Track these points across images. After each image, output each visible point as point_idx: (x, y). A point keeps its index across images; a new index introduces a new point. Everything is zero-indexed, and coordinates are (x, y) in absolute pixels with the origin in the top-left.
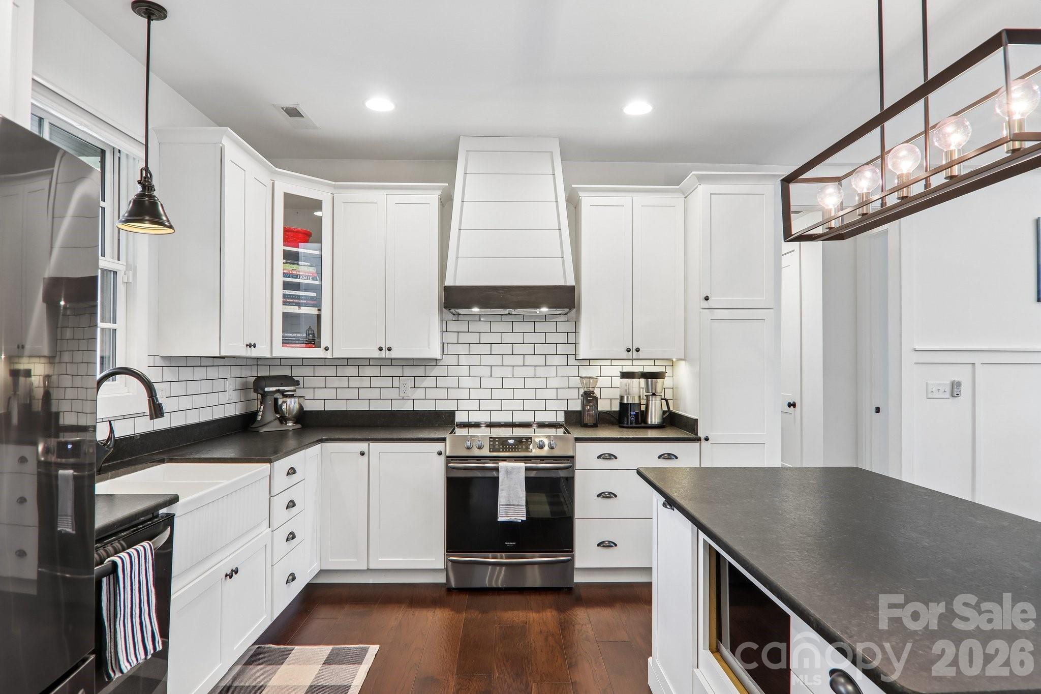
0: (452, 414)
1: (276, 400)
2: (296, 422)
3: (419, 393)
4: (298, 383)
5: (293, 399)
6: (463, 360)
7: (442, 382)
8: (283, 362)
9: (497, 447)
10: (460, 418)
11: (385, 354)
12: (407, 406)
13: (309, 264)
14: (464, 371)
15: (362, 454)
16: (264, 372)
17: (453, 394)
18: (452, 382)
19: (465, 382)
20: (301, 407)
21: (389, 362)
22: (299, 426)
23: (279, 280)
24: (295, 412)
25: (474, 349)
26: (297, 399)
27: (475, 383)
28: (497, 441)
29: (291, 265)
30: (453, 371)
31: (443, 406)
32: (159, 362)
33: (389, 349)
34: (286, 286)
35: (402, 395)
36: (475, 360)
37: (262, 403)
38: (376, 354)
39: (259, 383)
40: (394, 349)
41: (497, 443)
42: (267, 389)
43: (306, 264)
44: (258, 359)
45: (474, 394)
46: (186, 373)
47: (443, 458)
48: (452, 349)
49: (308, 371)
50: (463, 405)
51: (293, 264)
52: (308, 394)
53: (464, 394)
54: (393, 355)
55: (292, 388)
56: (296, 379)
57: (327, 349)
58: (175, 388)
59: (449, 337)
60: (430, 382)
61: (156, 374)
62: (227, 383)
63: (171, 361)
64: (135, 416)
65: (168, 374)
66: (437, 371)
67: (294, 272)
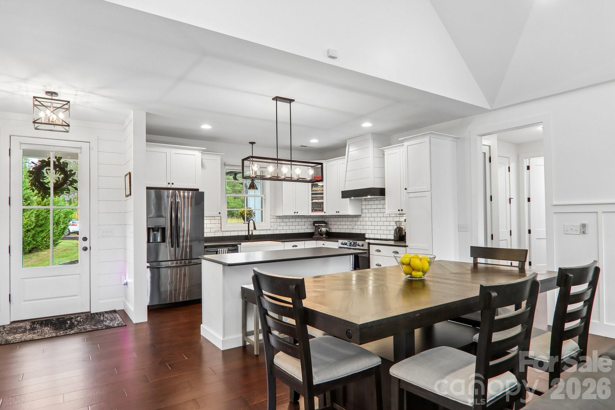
0: (364, 234)
1: (319, 228)
2: (326, 235)
3: (356, 227)
5: (324, 228)
6: (367, 215)
7: (362, 223)
10: (367, 236)
11: (338, 214)
12: (354, 231)
14: (367, 219)
15: (323, 244)
16: (315, 220)
19: (368, 223)
20: (327, 231)
22: (327, 236)
23: (310, 192)
24: (325, 232)
25: (370, 211)
26: (325, 228)
27: (370, 223)
29: (315, 188)
30: (364, 219)
31: (362, 232)
32: (274, 217)
33: (339, 212)
34: (312, 194)
35: (353, 227)
36: (370, 215)
37: (315, 229)
39: (315, 223)
40: (341, 211)
42: (315, 225)
45: (371, 228)
46: (285, 220)
48: (364, 211)
50: (368, 232)
52: (331, 227)
53: (367, 227)
54: (341, 214)
55: (324, 225)
56: (326, 222)
57: (325, 213)
58: (282, 224)
59: (364, 207)
60: (359, 223)
61: (274, 220)
62: (306, 223)
63: (279, 217)
64: (266, 230)
65: (278, 220)
66: (361, 219)
67: (317, 190)
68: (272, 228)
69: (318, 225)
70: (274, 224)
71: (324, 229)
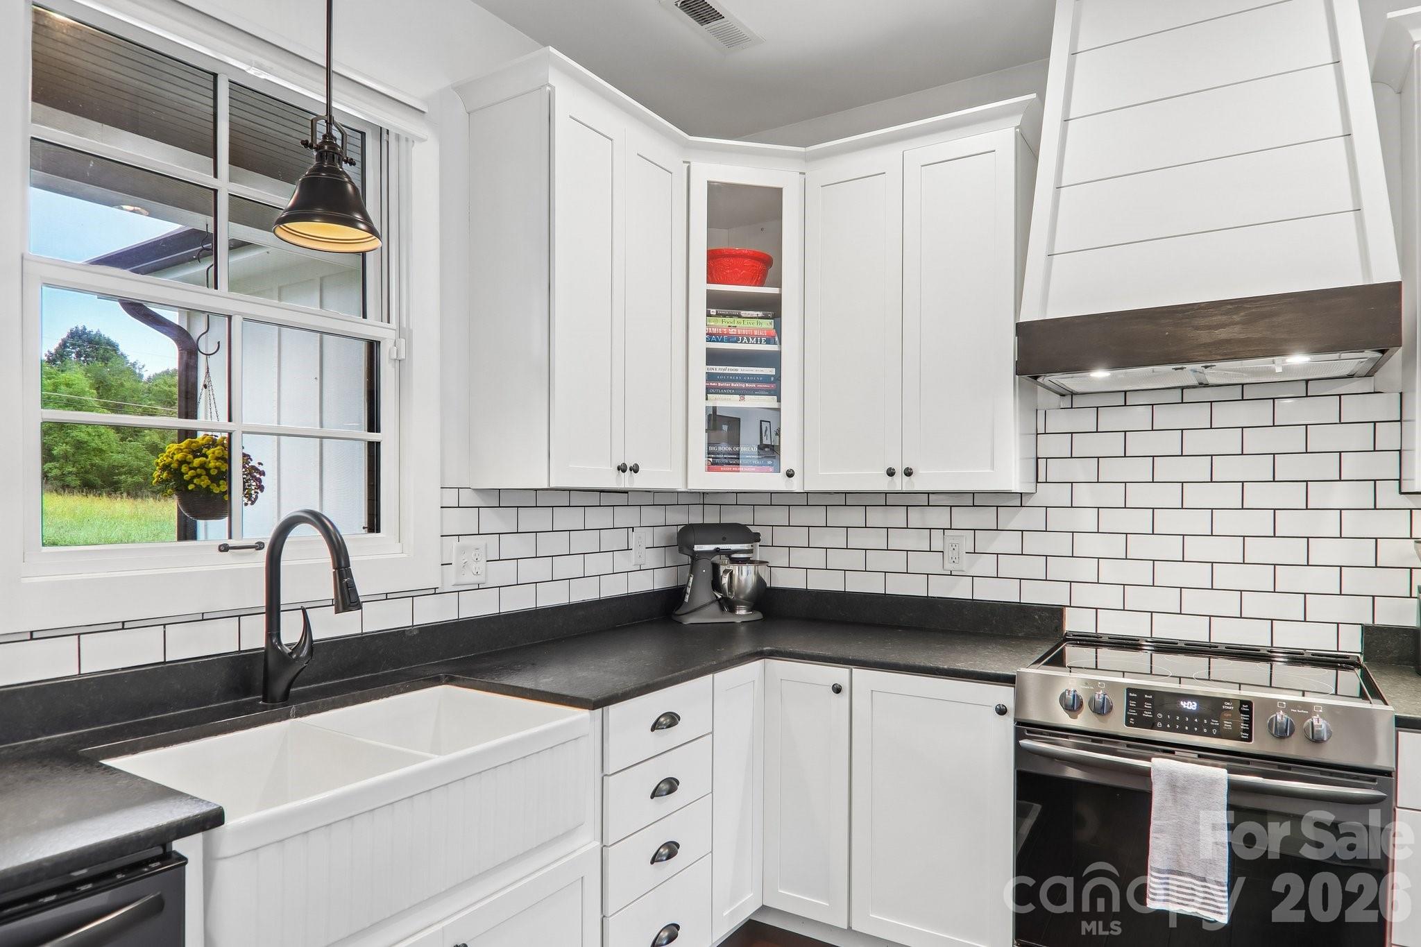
0: (1055, 614)
1: (716, 567)
2: (753, 608)
3: (985, 565)
4: (756, 538)
5: (744, 568)
6: (1084, 495)
7: (1034, 543)
8: (741, 498)
9: (1147, 714)
10: (1074, 623)
11: (900, 483)
12: (960, 590)
13: (760, 314)
14: (1087, 520)
15: (837, 690)
16: (696, 517)
17: (1058, 569)
18: (1060, 544)
19: (1087, 545)
20: (760, 581)
21: (923, 499)
22: (758, 616)
23: (700, 346)
24: (749, 590)
25: (1111, 470)
26: (751, 567)
27: (1115, 546)
28: (1148, 700)
29: (728, 319)
30: (1058, 519)
31: (1035, 595)
32: (468, 498)
33: (908, 473)
34: (713, 357)
35: (949, 566)
36: (1113, 495)
37: (692, 572)
38: (884, 484)
39: (685, 537)
40: (919, 471)
41: (1148, 705)
42: (697, 548)
43: (754, 314)
44: (704, 494)
45: (1111, 572)
46: (534, 519)
47: (1009, 722)
48: (1056, 470)
49: (778, 516)
50: (1083, 595)
51: (731, 316)
52: (777, 557)
53: (1086, 570)
54: (918, 483)
56: (754, 529)
57: (790, 474)
58: (512, 546)
59: (1051, 445)
60: (1007, 542)
61: (463, 521)
62: (633, 536)
63: (498, 498)
64: (412, 595)
65: (493, 520)
66: (1020, 519)
67: (732, 331)
68: (451, 579)
69: (710, 547)
70: (462, 550)
71: (745, 576)
